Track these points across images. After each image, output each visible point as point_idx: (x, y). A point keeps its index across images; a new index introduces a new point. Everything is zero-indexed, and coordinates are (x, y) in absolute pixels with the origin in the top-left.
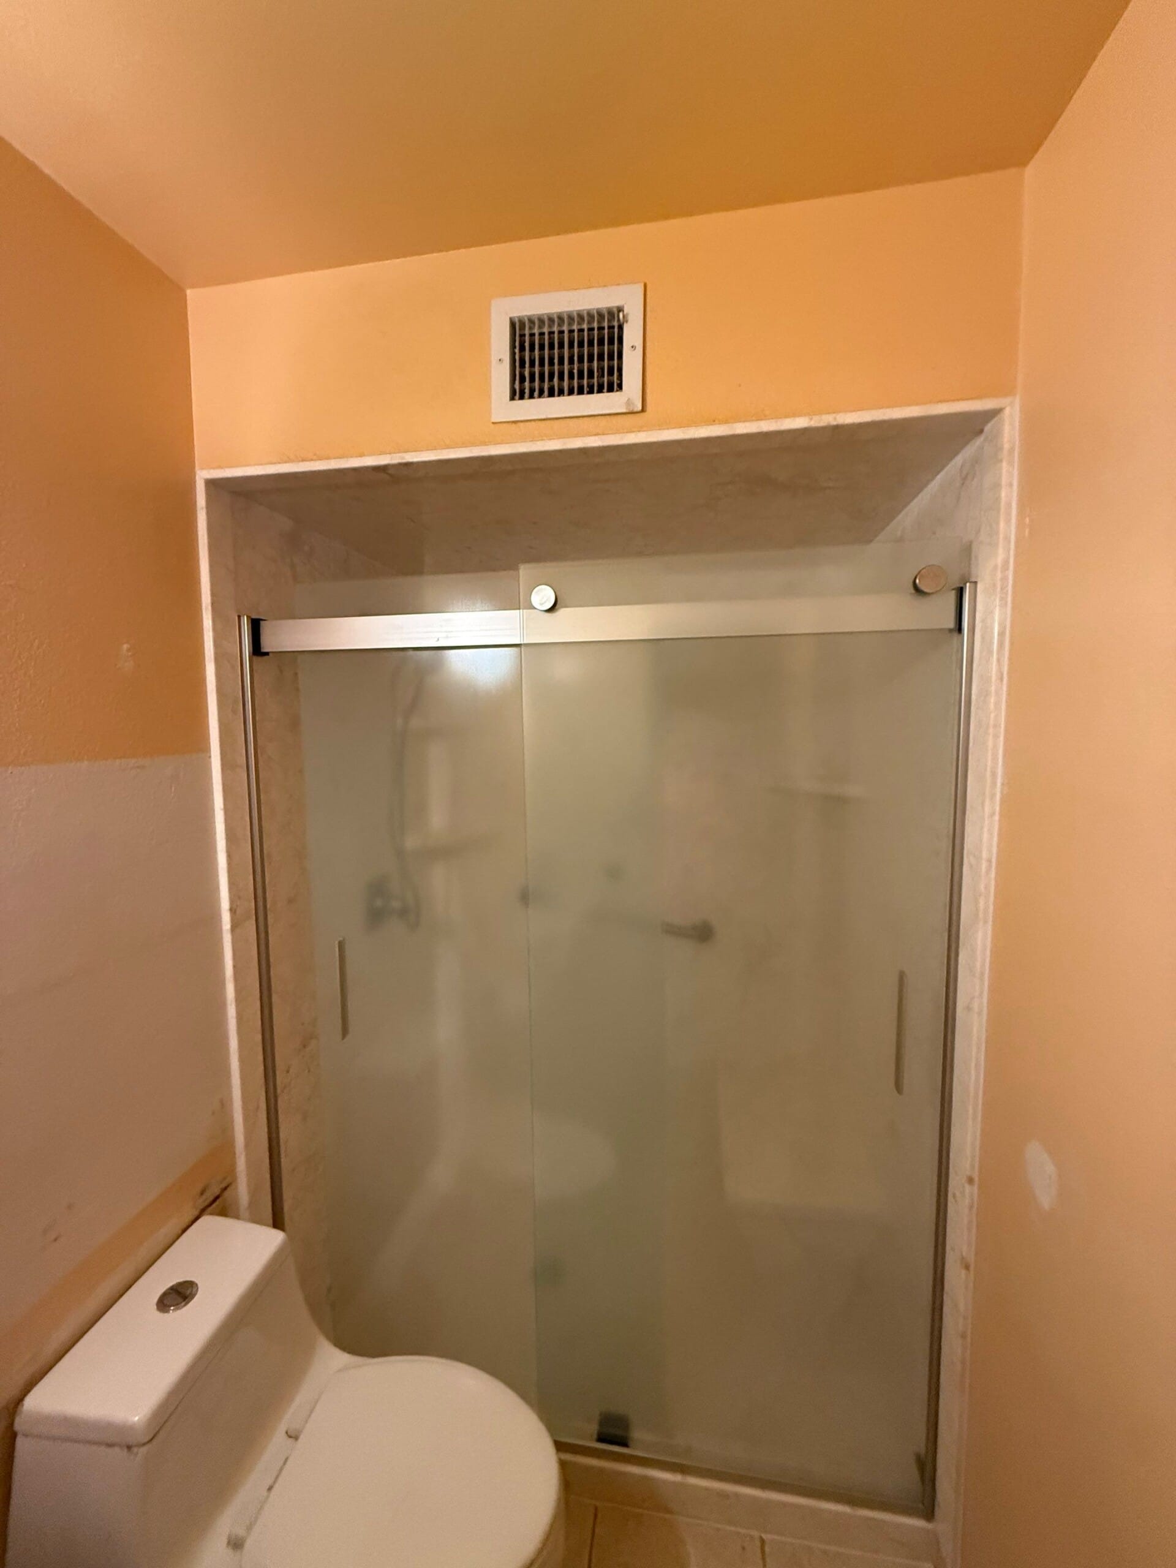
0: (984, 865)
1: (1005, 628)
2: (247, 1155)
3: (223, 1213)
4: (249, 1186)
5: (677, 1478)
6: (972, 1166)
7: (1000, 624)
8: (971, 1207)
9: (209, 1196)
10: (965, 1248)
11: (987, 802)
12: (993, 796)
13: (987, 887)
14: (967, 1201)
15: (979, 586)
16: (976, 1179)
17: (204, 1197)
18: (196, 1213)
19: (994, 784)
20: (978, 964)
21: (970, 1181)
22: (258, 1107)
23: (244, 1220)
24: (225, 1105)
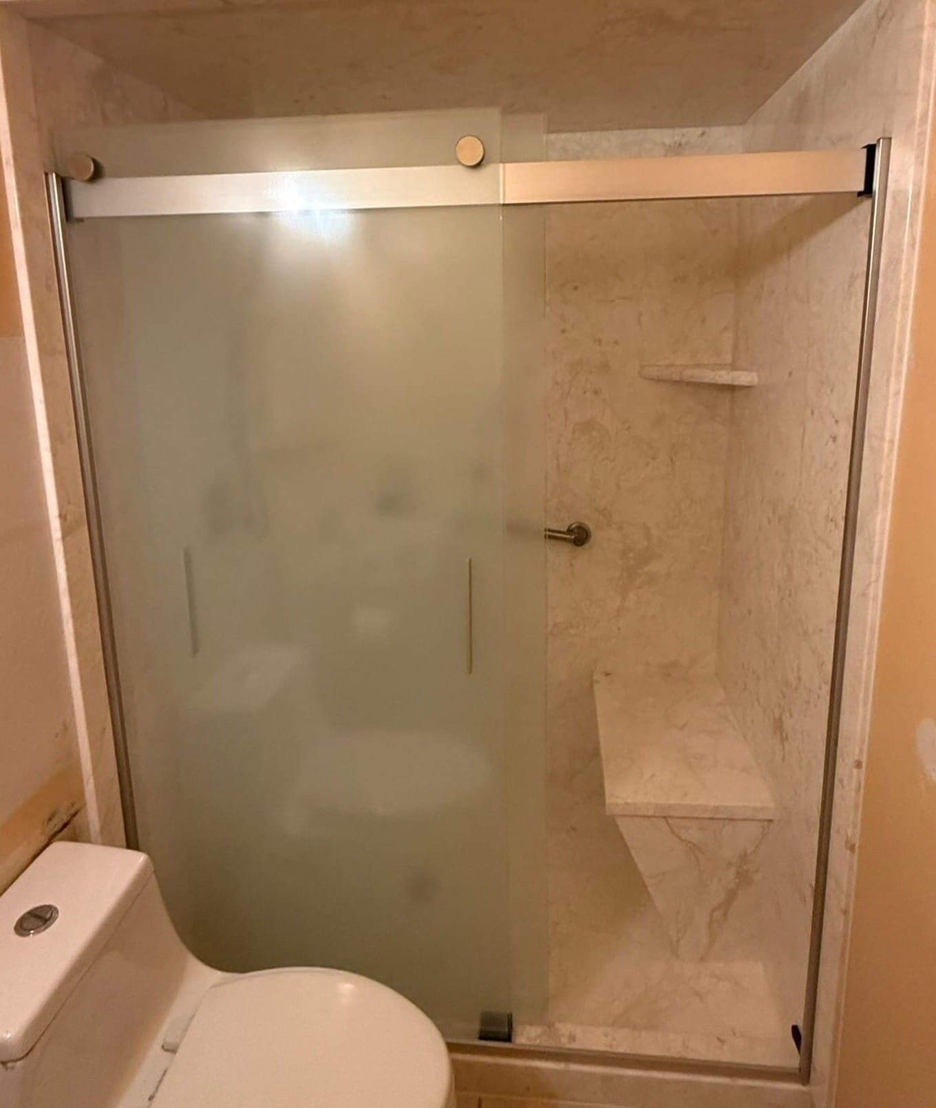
0: (886, 446)
1: (920, 188)
2: (95, 778)
3: (74, 838)
4: (99, 810)
5: (560, 1066)
6: (861, 751)
7: (914, 184)
8: (858, 790)
9: (57, 823)
10: (850, 831)
11: (893, 380)
12: (899, 373)
13: (889, 469)
14: (854, 785)
15: (893, 141)
16: (864, 765)
17: (52, 824)
18: (44, 840)
19: (900, 360)
20: (876, 550)
21: (858, 765)
22: (104, 729)
23: (96, 843)
24: (68, 728)
